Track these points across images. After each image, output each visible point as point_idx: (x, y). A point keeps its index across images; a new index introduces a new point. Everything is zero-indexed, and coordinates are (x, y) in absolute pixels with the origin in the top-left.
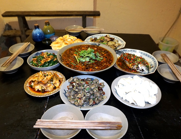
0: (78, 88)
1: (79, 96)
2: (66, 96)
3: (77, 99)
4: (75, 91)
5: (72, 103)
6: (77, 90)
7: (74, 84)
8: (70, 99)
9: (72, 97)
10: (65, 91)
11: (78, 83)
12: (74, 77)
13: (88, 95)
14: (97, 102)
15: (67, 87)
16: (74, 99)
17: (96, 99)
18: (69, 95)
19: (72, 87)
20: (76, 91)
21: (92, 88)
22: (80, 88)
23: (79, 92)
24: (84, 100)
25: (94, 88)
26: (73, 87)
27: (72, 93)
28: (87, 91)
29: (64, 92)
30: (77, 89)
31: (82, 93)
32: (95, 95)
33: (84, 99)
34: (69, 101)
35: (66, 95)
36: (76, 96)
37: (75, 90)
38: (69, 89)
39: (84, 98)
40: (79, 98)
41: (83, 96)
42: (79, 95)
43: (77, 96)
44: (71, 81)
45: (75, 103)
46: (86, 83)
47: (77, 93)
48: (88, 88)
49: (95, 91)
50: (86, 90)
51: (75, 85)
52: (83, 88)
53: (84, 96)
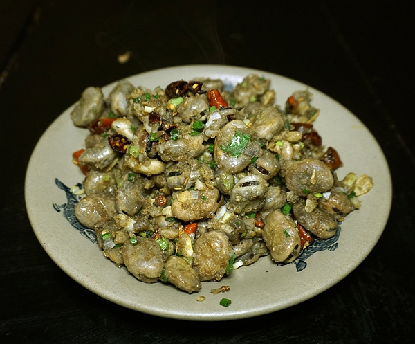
0: (161, 149)
1: (185, 206)
2: (81, 227)
3: (171, 233)
4: (143, 175)
5: (142, 278)
6: (155, 166)
7: (123, 127)
8: (120, 245)
9: (131, 225)
10: (67, 189)
11: (149, 109)
12: (107, 90)
13: (254, 184)
14: (324, 228)
15: (76, 156)
16: (150, 235)
17: (310, 205)
18: (103, 214)
19: (107, 152)
20: (151, 177)
21: (264, 131)
22: (181, 144)
23: (174, 180)
24: (229, 230)
25: (279, 131)
26: (119, 153)
27: (127, 195)
28: (235, 162)
29: (62, 198)
30: (157, 157)
31: (200, 185)
32: (292, 182)
33: (230, 223)
34: (117, 258)
35: (82, 219)
36: (155, 212)
37: (144, 169)
38: (87, 168)
39: (225, 214)
40: (185, 223)
41: (210, 204)
42: (184, 200)
43: (168, 211)
44: (94, 111)
45: (168, 273)
46: (210, 102)
47: (157, 187)
48: (238, 133)
49: (288, 151)
50: (228, 153)
51: (129, 134)
52: (197, 140)
53: (224, 197)
